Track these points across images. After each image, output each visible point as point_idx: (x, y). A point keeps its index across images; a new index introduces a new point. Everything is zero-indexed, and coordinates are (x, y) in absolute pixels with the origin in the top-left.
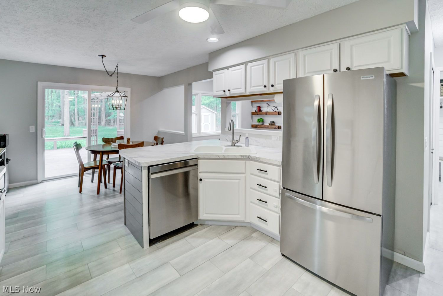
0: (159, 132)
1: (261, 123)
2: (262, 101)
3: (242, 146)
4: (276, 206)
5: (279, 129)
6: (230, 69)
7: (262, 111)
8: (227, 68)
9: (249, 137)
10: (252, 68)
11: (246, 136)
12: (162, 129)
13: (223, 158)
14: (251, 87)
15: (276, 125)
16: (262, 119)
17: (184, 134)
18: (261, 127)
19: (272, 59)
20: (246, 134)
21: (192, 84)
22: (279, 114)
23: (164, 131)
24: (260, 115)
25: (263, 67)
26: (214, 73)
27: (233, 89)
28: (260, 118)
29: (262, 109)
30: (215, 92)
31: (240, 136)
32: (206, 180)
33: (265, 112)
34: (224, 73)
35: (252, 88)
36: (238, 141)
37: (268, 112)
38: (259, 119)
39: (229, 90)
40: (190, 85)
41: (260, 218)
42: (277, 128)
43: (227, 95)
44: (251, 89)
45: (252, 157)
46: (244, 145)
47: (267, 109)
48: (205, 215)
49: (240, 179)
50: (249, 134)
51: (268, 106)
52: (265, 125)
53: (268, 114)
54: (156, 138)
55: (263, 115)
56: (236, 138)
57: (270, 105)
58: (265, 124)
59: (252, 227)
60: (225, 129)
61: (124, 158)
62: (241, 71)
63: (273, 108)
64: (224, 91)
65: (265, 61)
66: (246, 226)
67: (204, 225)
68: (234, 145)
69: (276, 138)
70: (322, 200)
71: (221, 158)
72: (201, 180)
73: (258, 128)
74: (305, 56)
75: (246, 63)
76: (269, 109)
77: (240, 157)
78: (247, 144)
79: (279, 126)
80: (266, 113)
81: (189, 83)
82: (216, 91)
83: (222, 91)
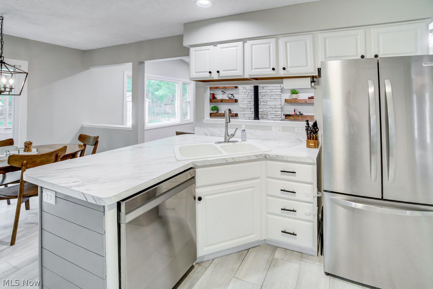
0: (82, 128)
1: (215, 112)
2: (217, 88)
3: (238, 141)
4: (309, 214)
5: (236, 116)
6: (219, 46)
7: (216, 99)
8: (215, 44)
9: (246, 130)
10: (253, 46)
11: (243, 129)
12: (87, 123)
13: (232, 161)
14: (252, 69)
15: (232, 113)
16: (216, 107)
17: (132, 129)
18: (216, 115)
19: (281, 38)
20: (242, 126)
21: (144, 63)
22: (235, 102)
23: (93, 126)
24: (214, 102)
25: (269, 46)
26: (192, 50)
27: (224, 71)
28: (215, 106)
29: (216, 96)
30: (194, 74)
31: (237, 128)
32: (207, 197)
33: (220, 99)
34: (208, 50)
35: (254, 70)
36: (233, 135)
37: (223, 100)
38: (213, 107)
39: (218, 72)
40: (142, 63)
41: (284, 232)
42: (234, 115)
43: (213, 78)
44: (252, 71)
45: (271, 156)
46: (240, 140)
47: (223, 96)
48: (206, 249)
49: (254, 187)
50: (245, 125)
51: (223, 94)
52: (221, 114)
53: (223, 102)
54: (82, 138)
55: (218, 102)
56: (231, 132)
57: (225, 93)
58: (219, 112)
59: (268, 244)
60: (203, 121)
61: (42, 187)
62: (237, 49)
63: (229, 96)
64: (210, 72)
65: (273, 41)
66: (259, 246)
67: (202, 262)
68: (227, 141)
69: (278, 129)
70: (382, 199)
71: (229, 162)
72: (200, 199)
73: (212, 116)
74: (325, 39)
75: (244, 40)
76: (225, 97)
77: (255, 158)
78: (244, 139)
79: (236, 114)
80: (222, 101)
81: (141, 61)
82: (196, 72)
83: (207, 72)
